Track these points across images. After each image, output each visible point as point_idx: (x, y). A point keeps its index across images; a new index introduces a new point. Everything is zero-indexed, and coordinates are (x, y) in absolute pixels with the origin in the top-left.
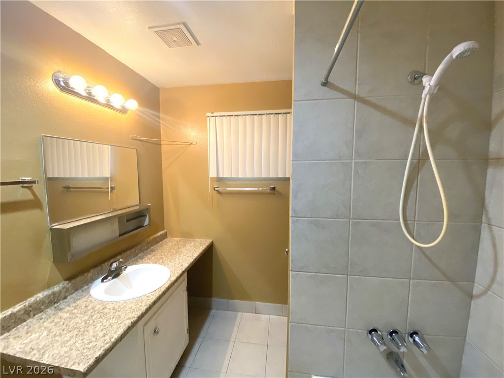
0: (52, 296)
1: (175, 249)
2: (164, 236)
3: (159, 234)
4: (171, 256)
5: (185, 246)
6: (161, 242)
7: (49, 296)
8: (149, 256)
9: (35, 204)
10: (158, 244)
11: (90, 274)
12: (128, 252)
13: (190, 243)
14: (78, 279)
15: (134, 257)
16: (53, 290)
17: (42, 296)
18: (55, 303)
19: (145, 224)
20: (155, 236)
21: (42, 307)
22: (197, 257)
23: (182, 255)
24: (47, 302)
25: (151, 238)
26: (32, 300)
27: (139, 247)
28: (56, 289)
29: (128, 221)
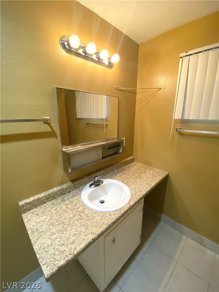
0: (62, 191)
1: (138, 173)
2: (133, 160)
3: (129, 159)
4: (134, 178)
5: (145, 172)
6: (130, 164)
7: (60, 191)
8: (121, 174)
9: (52, 134)
10: (128, 166)
11: (84, 180)
12: (108, 169)
13: (150, 171)
14: (77, 182)
15: (112, 172)
16: (62, 187)
17: (56, 190)
18: (63, 195)
19: (120, 152)
20: (127, 159)
21: (56, 196)
22: (154, 186)
23: (142, 180)
24: (59, 193)
25: (124, 160)
26: (51, 191)
27: (115, 166)
28: (64, 186)
29: (109, 149)
